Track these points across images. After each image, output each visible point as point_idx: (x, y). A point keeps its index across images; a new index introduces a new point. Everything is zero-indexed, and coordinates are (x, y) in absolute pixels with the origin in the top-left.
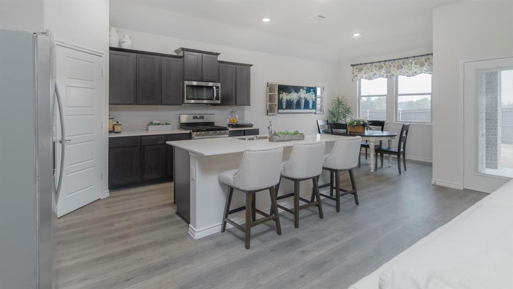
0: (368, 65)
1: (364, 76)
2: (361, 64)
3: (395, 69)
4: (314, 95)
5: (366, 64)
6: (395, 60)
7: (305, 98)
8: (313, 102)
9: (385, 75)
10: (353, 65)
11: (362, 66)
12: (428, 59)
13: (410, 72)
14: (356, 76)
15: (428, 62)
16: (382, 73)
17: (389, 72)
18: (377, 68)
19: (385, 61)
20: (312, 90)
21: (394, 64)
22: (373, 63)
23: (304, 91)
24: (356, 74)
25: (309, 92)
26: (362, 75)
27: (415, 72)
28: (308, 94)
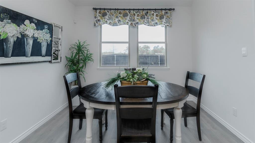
0: (112, 11)
1: (108, 22)
2: (105, 9)
3: (139, 17)
4: (49, 35)
5: (110, 9)
6: (139, 10)
7: (33, 37)
8: (48, 45)
9: (130, 23)
10: (95, 9)
11: (106, 11)
12: (167, 13)
13: (153, 23)
14: (99, 20)
15: (166, 15)
16: (127, 21)
17: (134, 20)
18: (122, 15)
19: (130, 10)
20: (46, 27)
21: (138, 13)
22: (118, 9)
23: (33, 25)
24: (99, 18)
25: (42, 30)
26: (106, 20)
27: (156, 23)
28: (40, 31)
